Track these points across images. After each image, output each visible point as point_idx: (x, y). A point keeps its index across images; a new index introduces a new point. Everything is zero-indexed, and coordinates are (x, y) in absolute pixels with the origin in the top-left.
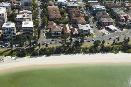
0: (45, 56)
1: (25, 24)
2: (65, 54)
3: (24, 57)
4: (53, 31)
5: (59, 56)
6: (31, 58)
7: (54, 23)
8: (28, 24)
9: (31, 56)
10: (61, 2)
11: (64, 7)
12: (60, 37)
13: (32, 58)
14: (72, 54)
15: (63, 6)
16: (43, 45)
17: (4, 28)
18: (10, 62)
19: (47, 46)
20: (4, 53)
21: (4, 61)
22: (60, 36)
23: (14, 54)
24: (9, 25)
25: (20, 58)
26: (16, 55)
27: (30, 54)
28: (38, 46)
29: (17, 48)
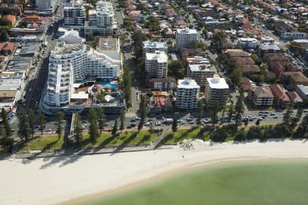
0: (257, 141)
1: (214, 82)
2: (292, 140)
3: (224, 142)
4: (259, 96)
5: (283, 141)
6: (235, 145)
7: (251, 81)
8: (217, 82)
9: (234, 140)
10: (246, 41)
11: (252, 50)
12: (271, 108)
13: (237, 143)
14: (304, 140)
15: (251, 48)
16: (251, 120)
17: (182, 89)
18: (204, 150)
19: (258, 123)
20: (189, 134)
21: (195, 147)
22: (270, 106)
23: (205, 136)
24: (187, 84)
25: (218, 144)
26: (210, 138)
27: (232, 136)
28: (243, 123)
29: (207, 126)
